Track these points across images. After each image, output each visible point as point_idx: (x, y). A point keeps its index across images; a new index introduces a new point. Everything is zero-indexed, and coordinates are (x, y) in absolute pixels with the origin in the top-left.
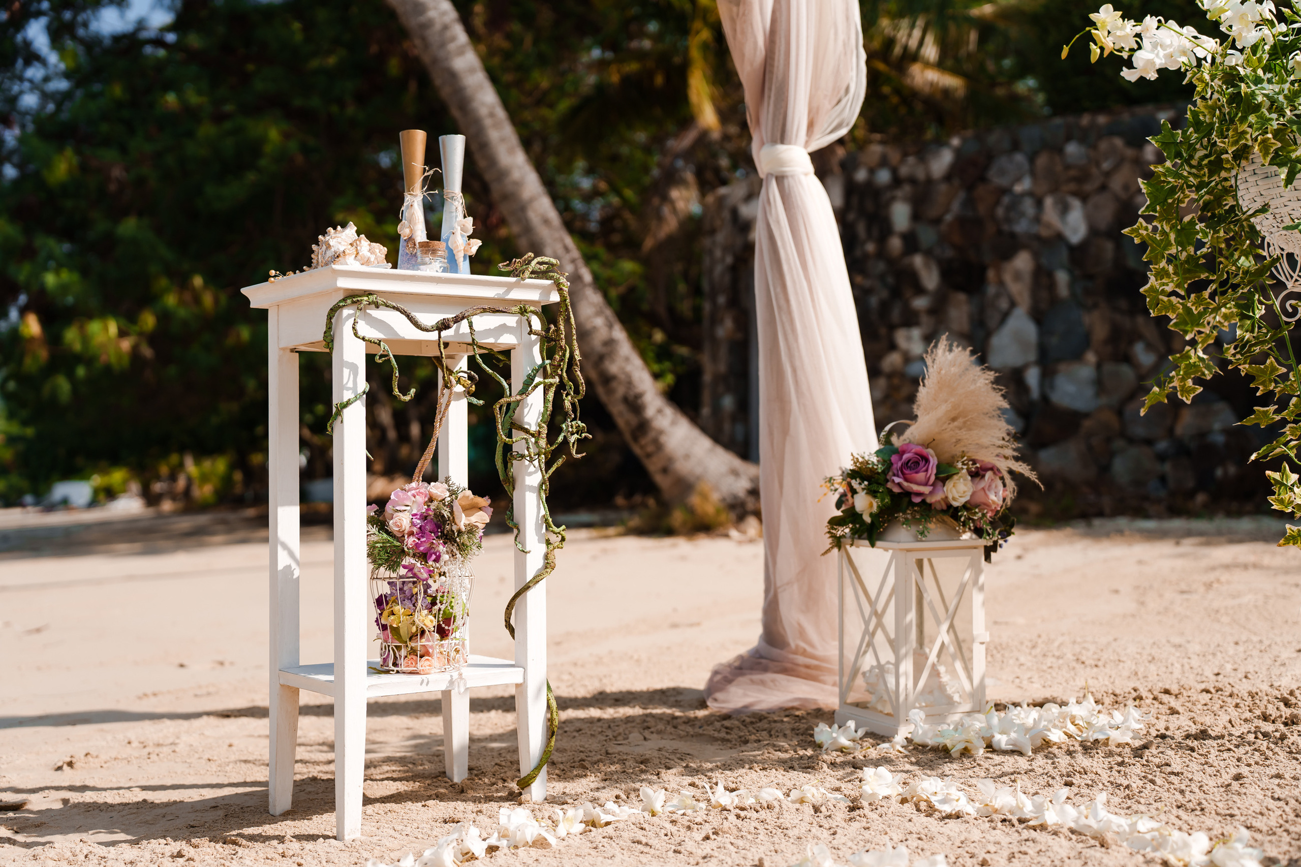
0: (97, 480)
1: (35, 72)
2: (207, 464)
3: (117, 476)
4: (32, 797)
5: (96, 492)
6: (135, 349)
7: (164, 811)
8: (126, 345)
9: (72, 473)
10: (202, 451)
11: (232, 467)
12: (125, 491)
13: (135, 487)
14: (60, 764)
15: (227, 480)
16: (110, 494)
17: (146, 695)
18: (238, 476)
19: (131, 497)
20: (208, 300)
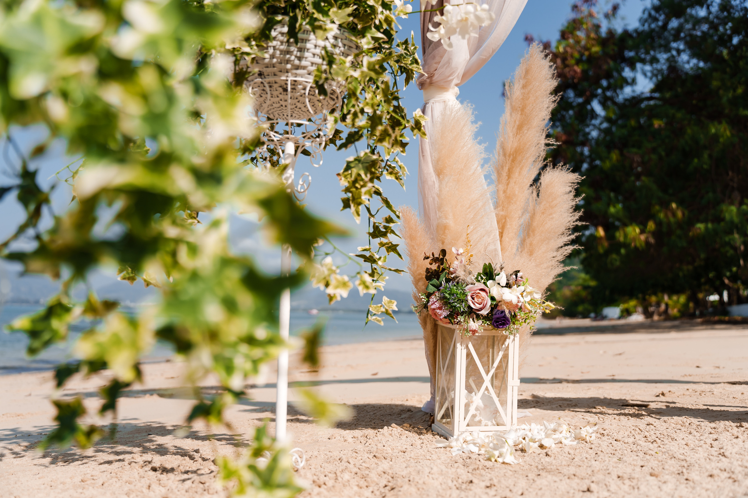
0: (623, 306)
1: (596, 122)
2: (675, 298)
3: (632, 303)
4: (650, 403)
5: (622, 311)
6: (647, 238)
7: (721, 413)
8: (643, 237)
9: (612, 302)
10: (673, 291)
11: (689, 299)
12: (636, 312)
13: (640, 309)
14: (658, 394)
15: (686, 305)
16: (627, 313)
17: (686, 375)
18: (691, 305)
19: (638, 314)
20: (679, 214)
